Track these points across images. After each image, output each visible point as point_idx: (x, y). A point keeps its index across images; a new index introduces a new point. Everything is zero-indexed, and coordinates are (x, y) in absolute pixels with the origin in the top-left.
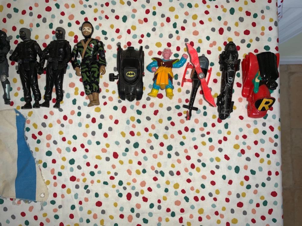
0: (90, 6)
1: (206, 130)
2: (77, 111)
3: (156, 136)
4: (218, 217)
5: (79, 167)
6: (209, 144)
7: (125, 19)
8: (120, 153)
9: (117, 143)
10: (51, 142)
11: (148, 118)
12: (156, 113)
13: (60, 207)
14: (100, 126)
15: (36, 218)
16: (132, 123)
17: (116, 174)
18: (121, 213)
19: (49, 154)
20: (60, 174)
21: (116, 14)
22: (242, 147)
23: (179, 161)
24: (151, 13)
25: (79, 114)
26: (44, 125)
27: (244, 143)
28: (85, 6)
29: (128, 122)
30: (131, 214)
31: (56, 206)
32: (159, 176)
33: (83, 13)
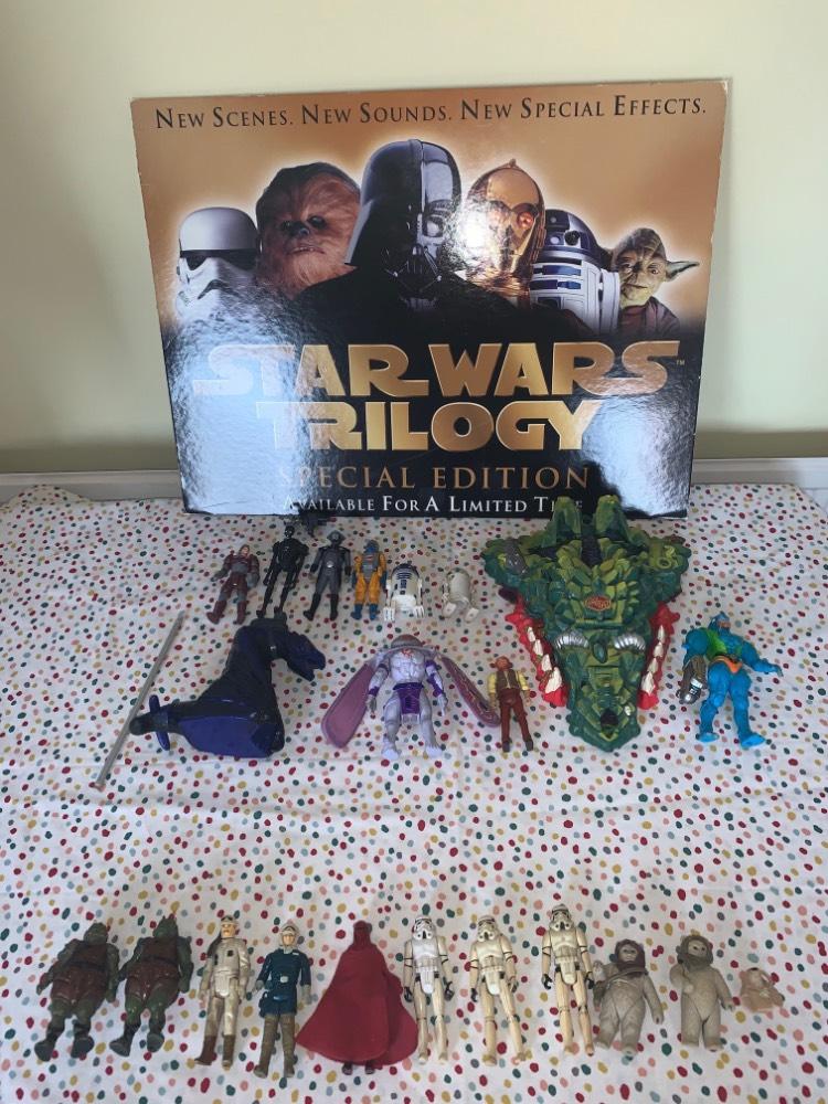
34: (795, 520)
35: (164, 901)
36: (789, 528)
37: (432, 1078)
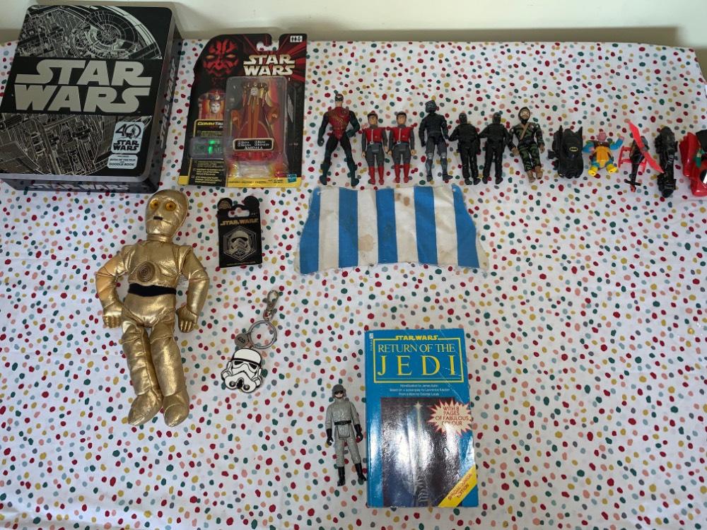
0: (520, 97)
1: (649, 208)
2: (513, 188)
3: (597, 213)
4: (674, 293)
5: (519, 241)
6: (653, 222)
7: (555, 108)
8: (561, 229)
9: (557, 219)
10: (488, 217)
11: (587, 197)
12: (595, 191)
13: (502, 278)
14: (538, 203)
15: (477, 288)
16: (570, 200)
17: (559, 248)
18: (567, 286)
19: (487, 227)
20: (499, 247)
21: (546, 103)
22: (690, 225)
23: (624, 237)
24: (580, 104)
25: (516, 191)
26: (480, 201)
27: (692, 221)
28: (515, 97)
29: (566, 200)
30: (579, 287)
31: (497, 278)
32: (604, 251)
33: (513, 102)
34: (590, 68)
35: (83, 361)
36: (583, 76)
37: (260, 483)
